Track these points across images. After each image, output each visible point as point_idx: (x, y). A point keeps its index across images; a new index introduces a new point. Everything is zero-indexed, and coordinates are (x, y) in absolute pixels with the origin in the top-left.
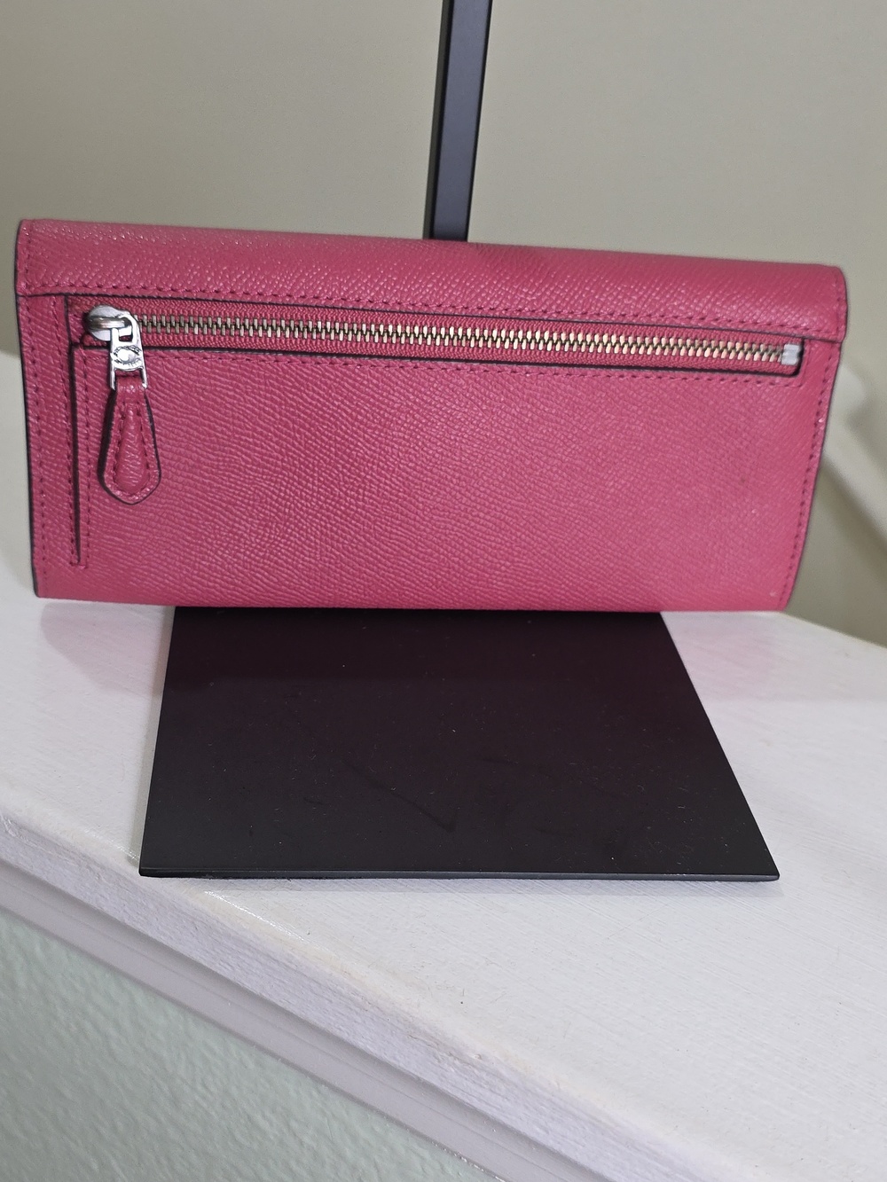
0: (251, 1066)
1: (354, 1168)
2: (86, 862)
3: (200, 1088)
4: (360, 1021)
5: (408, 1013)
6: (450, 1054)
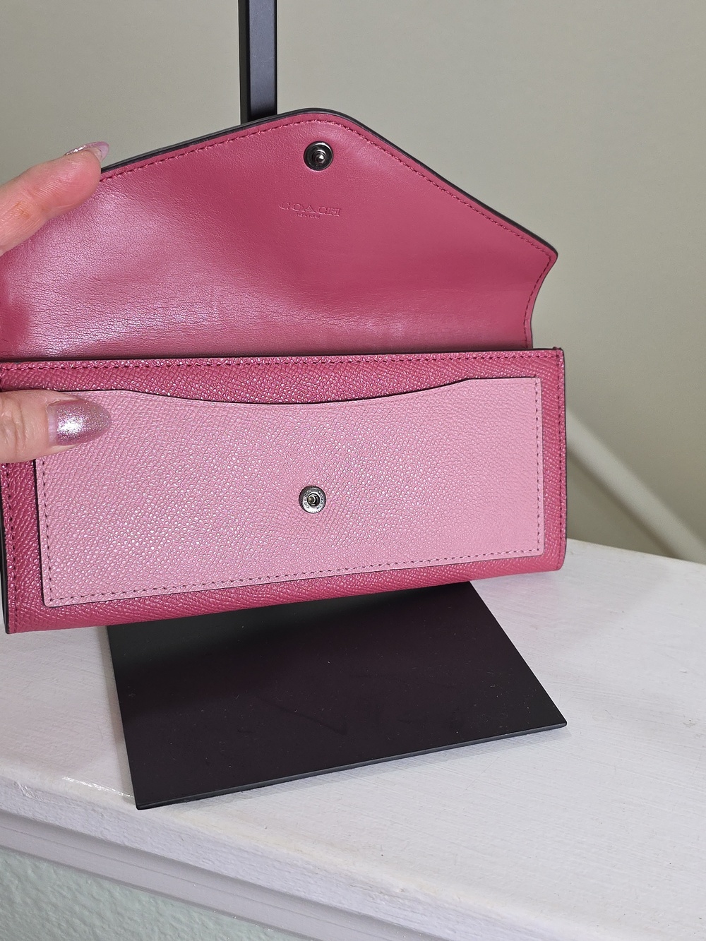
2: (91, 807)
4: (313, 882)
5: (347, 870)
6: (381, 893)
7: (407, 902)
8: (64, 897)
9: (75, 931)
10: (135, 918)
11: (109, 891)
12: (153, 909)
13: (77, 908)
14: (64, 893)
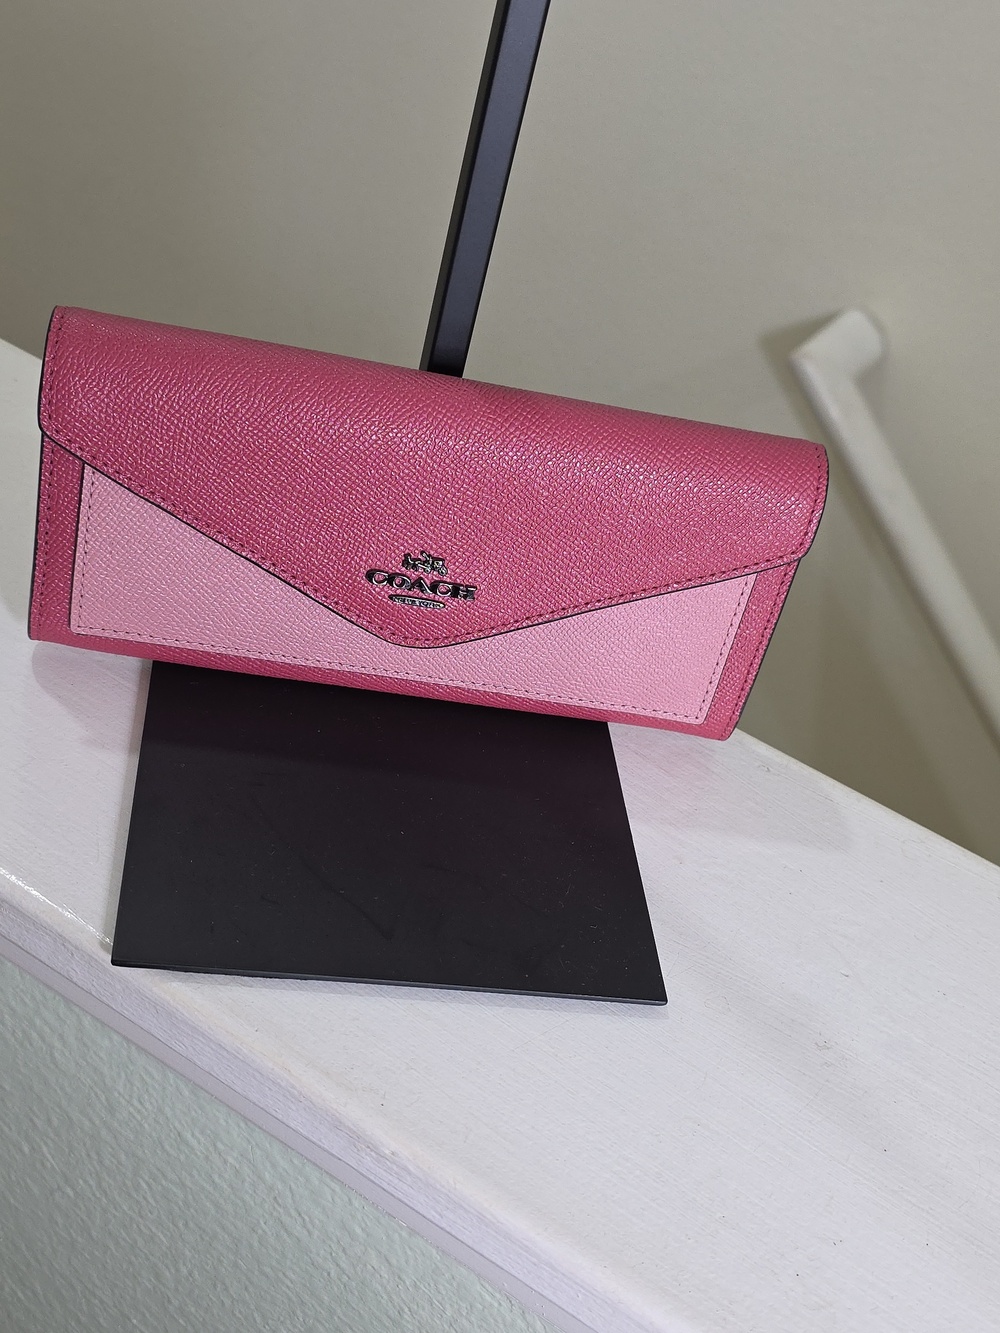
0: (186, 1093)
1: (271, 1188)
2: (61, 941)
3: (136, 1103)
4: (294, 1108)
5: (336, 1110)
6: (368, 1147)
7: (395, 1167)
8: (25, 1003)
9: (31, 1045)
10: (102, 1055)
11: (78, 1016)
12: (125, 1053)
13: (38, 1022)
14: (27, 1001)
